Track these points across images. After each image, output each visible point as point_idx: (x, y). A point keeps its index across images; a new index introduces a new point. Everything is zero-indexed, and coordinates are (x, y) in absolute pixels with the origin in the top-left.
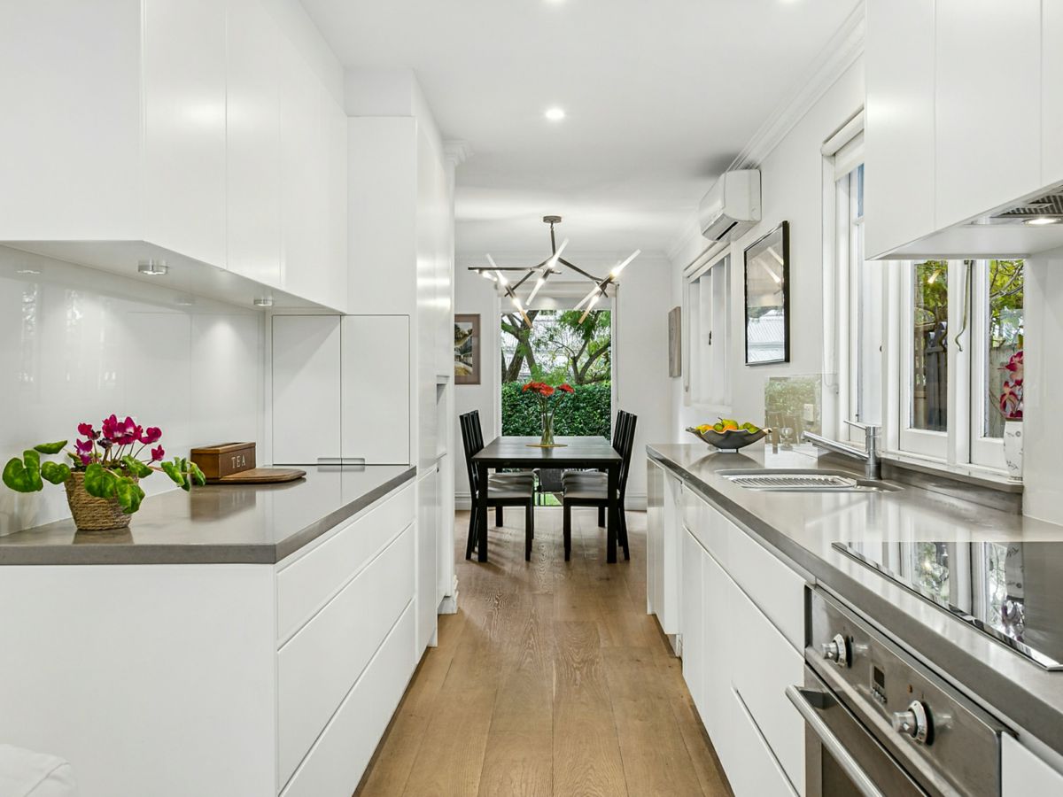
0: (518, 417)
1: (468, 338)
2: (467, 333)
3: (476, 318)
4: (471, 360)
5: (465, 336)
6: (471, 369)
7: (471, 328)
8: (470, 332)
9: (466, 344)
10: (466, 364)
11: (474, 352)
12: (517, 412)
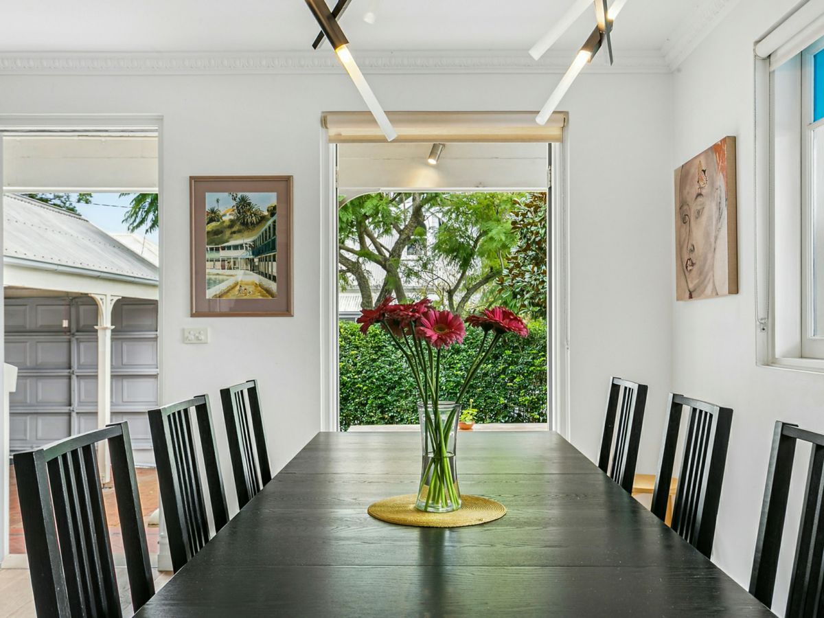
0: (383, 362)
1: (270, 222)
2: (266, 213)
3: (283, 184)
4: (273, 268)
5: (263, 219)
6: (273, 286)
7: (274, 202)
8: (273, 211)
9: (264, 236)
10: (265, 275)
11: (278, 253)
12: (382, 355)
